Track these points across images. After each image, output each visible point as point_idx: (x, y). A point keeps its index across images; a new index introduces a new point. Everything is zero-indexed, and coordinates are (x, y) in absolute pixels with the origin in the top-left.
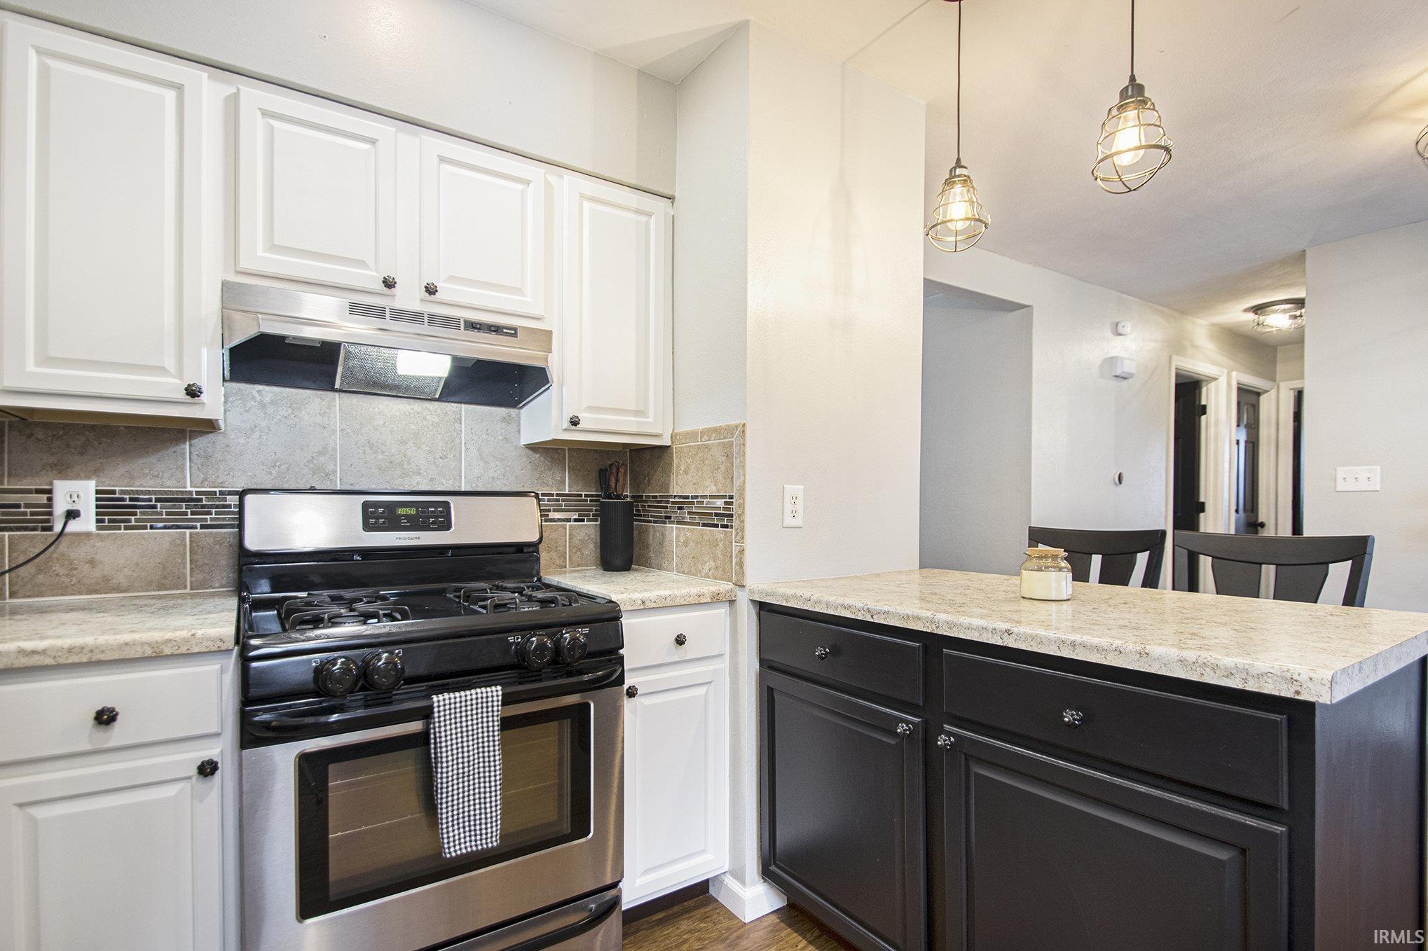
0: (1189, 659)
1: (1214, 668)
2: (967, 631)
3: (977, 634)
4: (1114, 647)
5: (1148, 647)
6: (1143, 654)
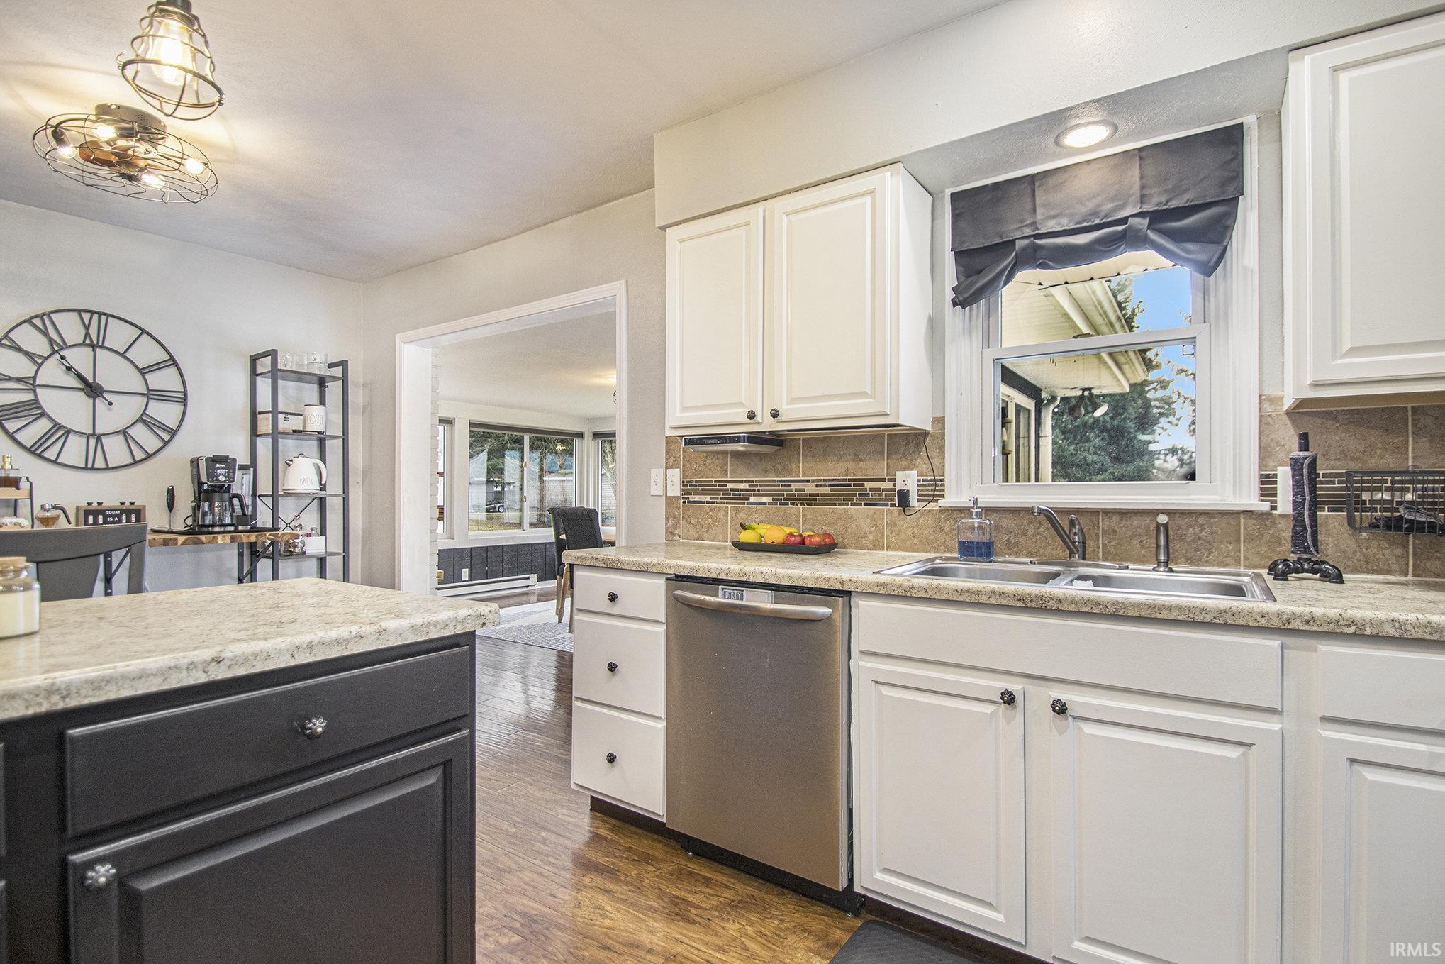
0: (417, 623)
1: (435, 624)
2: (135, 683)
3: (158, 680)
4: (354, 634)
5: (382, 624)
6: (382, 632)
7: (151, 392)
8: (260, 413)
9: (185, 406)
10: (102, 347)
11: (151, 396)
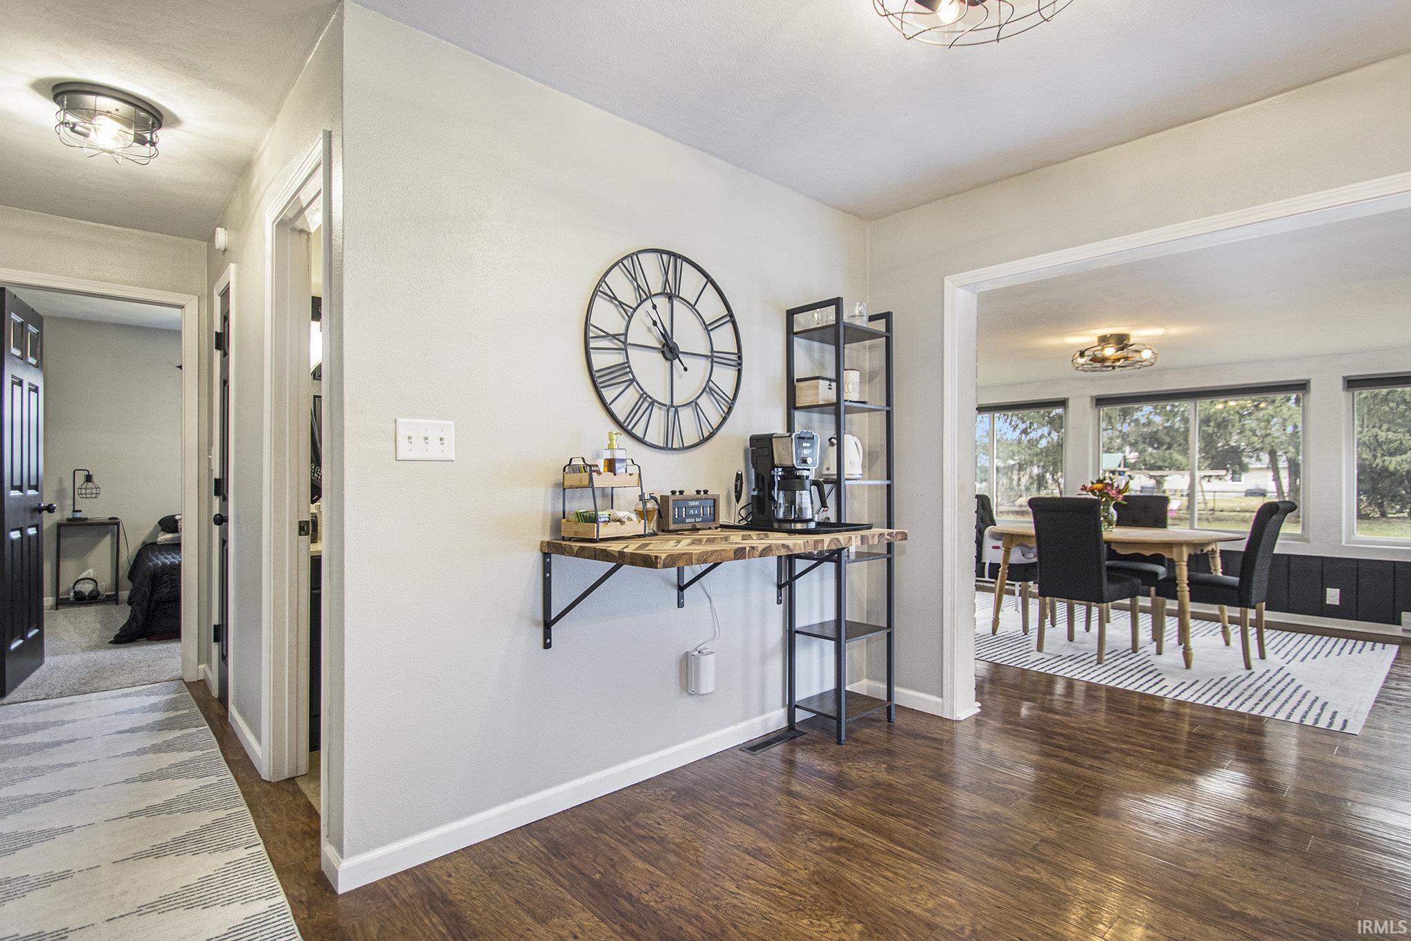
7: (715, 354)
8: (799, 380)
9: (739, 371)
10: (678, 297)
11: (715, 359)
